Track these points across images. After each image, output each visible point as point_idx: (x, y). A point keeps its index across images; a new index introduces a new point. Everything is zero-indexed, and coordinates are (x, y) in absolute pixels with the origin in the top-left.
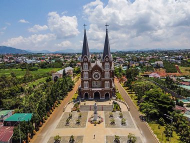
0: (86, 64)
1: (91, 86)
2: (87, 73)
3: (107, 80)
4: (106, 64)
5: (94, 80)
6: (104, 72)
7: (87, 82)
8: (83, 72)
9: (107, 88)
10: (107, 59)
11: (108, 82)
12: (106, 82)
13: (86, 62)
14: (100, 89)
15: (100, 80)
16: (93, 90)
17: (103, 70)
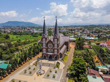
0: (44, 39)
1: (47, 51)
2: (45, 44)
3: (56, 49)
4: (55, 39)
5: (49, 48)
6: (54, 44)
7: (45, 49)
8: (43, 43)
9: (56, 53)
10: (56, 37)
11: (57, 50)
12: (55, 50)
13: (44, 38)
14: (52, 54)
15: (52, 48)
16: (48, 53)
17: (53, 43)
